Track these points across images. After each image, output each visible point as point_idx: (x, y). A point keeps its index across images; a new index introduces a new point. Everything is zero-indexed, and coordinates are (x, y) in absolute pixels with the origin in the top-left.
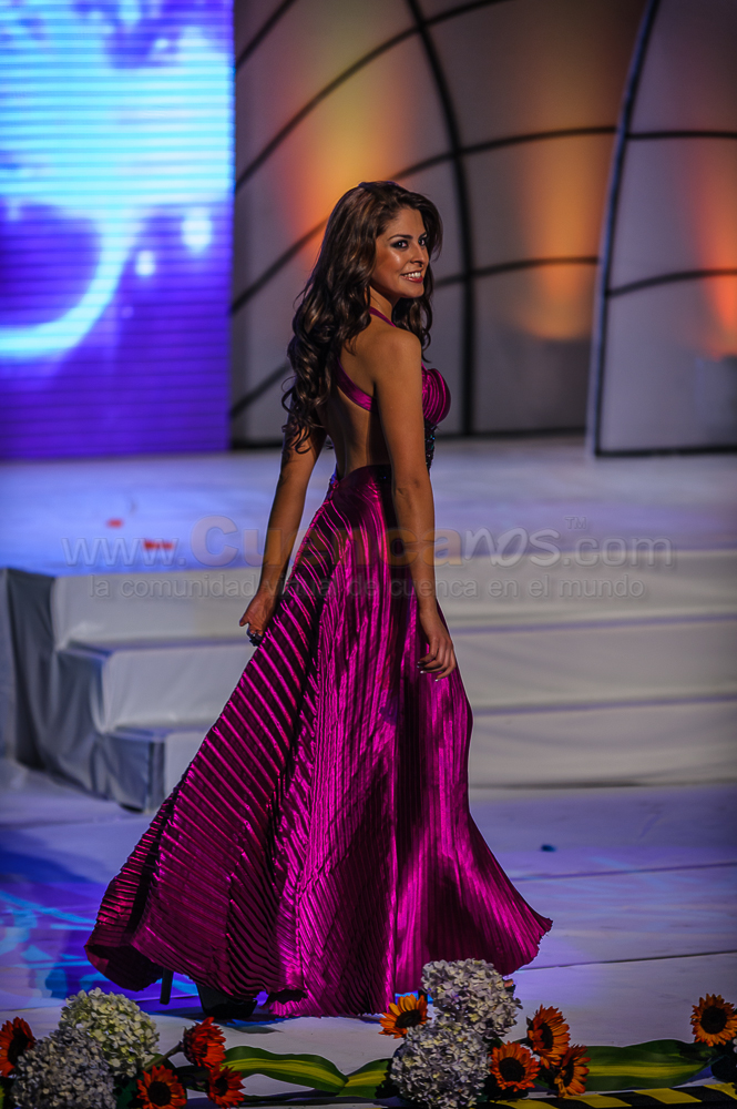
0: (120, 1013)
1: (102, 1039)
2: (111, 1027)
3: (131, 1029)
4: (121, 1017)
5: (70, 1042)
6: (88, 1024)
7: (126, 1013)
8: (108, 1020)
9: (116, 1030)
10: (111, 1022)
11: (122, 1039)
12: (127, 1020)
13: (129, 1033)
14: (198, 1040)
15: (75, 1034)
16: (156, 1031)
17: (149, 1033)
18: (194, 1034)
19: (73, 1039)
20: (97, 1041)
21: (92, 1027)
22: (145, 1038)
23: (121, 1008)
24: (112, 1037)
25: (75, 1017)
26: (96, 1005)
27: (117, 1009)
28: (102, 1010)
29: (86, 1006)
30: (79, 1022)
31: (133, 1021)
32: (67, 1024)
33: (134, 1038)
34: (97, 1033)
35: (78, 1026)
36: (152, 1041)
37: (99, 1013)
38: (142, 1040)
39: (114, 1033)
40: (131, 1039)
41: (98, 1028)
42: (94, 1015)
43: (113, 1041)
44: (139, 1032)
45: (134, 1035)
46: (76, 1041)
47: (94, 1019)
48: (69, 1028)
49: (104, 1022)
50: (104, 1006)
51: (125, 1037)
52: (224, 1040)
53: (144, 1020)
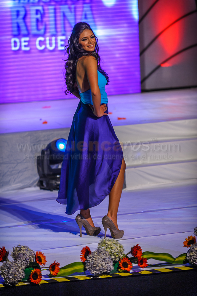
0: (114, 244)
1: (109, 251)
2: (111, 248)
3: (117, 248)
4: (114, 245)
5: (100, 252)
6: (106, 247)
7: (115, 244)
8: (110, 246)
9: (113, 248)
10: (111, 246)
11: (114, 251)
12: (116, 246)
13: (116, 249)
14: (135, 250)
15: (102, 250)
16: (124, 248)
17: (121, 249)
18: (134, 249)
19: (101, 251)
20: (108, 252)
21: (106, 248)
22: (121, 250)
23: (114, 243)
24: (112, 250)
25: (102, 245)
26: (107, 242)
27: (113, 243)
28: (109, 243)
29: (104, 242)
30: (103, 247)
31: (117, 246)
32: (100, 247)
33: (117, 250)
34: (108, 249)
35: (103, 248)
36: (122, 251)
37: (108, 244)
38: (120, 251)
39: (112, 249)
40: (117, 251)
41: (108, 248)
42: (107, 245)
43: (112, 251)
44: (119, 249)
45: (117, 249)
46: (102, 252)
47: (107, 246)
48: (100, 248)
49: (109, 246)
50: (109, 242)
51: (115, 250)
52: (142, 250)
53: (120, 245)
